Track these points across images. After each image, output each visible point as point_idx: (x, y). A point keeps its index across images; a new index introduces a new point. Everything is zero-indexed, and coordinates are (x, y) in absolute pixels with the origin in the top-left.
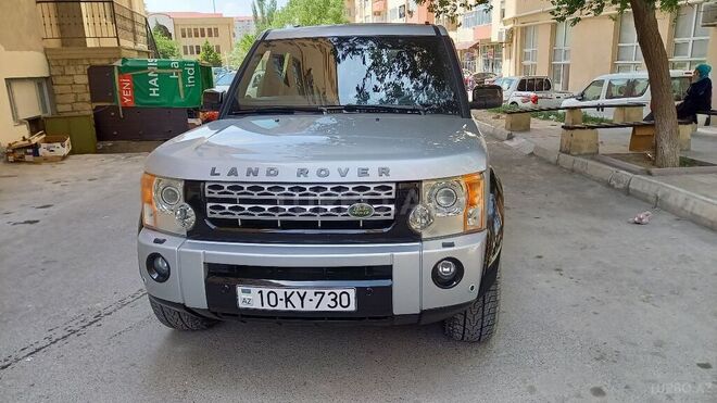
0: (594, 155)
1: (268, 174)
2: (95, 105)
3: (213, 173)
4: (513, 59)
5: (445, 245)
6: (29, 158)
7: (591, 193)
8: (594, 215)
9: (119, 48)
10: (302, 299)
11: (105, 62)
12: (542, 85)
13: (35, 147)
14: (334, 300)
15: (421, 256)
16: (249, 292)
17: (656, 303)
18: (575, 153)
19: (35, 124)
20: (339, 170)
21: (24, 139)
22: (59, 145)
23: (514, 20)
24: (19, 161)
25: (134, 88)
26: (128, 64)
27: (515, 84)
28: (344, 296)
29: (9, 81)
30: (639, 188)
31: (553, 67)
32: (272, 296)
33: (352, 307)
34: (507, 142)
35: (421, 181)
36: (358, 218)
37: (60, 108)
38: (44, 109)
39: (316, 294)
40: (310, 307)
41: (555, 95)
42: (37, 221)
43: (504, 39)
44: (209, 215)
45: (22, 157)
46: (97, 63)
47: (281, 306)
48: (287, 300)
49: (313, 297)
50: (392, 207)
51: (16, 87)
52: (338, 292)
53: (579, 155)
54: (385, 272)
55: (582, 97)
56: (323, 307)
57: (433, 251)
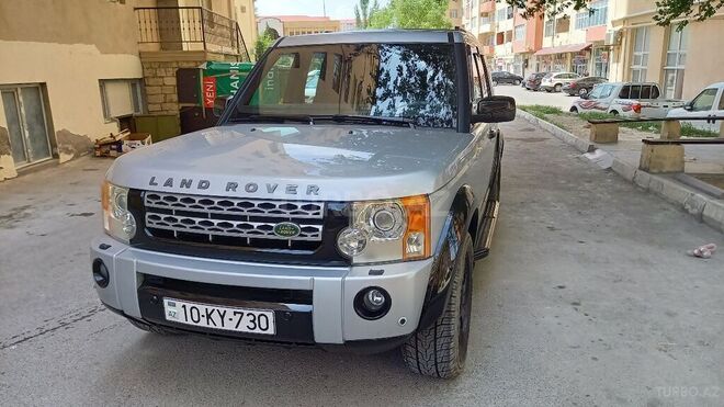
0: (677, 175)
1: (200, 187)
2: (181, 105)
3: (152, 183)
4: (621, 64)
5: (371, 273)
6: (113, 153)
7: (658, 218)
8: (651, 242)
9: (205, 52)
10: (222, 317)
11: (192, 65)
12: (650, 92)
13: (119, 144)
14: (253, 321)
15: (343, 283)
16: (174, 305)
17: (674, 354)
18: (655, 171)
19: (125, 122)
20: (268, 186)
21: (112, 136)
22: (139, 142)
23: (625, 20)
24: (105, 156)
25: (217, 90)
26: (213, 67)
27: (617, 91)
28: (262, 318)
29: (103, 82)
30: (713, 215)
31: (665, 72)
32: (194, 311)
33: (271, 331)
34: (587, 155)
35: (352, 202)
36: (286, 238)
37: (151, 108)
38: (136, 108)
39: (235, 313)
40: (230, 326)
41: (661, 104)
42: (92, 214)
43: (611, 42)
44: (148, 225)
45: (108, 152)
46: (185, 65)
47: (203, 323)
48: (209, 317)
49: (232, 316)
50: (320, 227)
51: (110, 88)
52: (257, 313)
53: (660, 173)
54: (305, 296)
55: (692, 107)
56: (243, 328)
57: (359, 278)
